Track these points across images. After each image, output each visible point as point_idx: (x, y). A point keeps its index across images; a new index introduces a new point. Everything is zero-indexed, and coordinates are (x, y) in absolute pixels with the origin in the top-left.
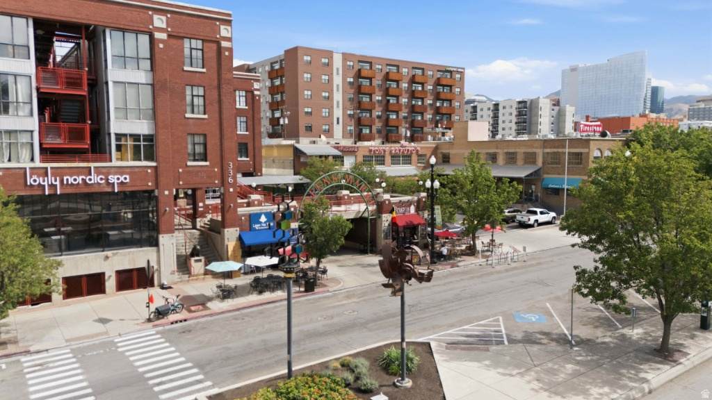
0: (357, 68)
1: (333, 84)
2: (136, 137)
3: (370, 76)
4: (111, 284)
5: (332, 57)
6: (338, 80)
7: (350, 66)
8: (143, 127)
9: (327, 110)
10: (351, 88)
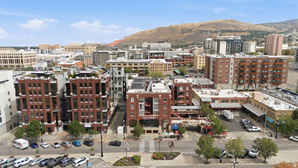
1: (230, 68)
2: (156, 112)
4: (152, 132)
5: (230, 60)
6: (232, 66)
7: (237, 62)
8: (157, 110)
10: (237, 68)
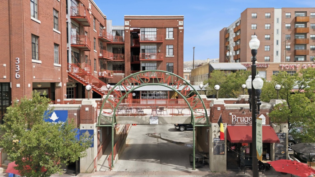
0: (293, 17)
1: (273, 30)
3: (304, 21)
5: (273, 12)
6: (278, 26)
7: (288, 16)
9: (269, 47)
10: (289, 31)
